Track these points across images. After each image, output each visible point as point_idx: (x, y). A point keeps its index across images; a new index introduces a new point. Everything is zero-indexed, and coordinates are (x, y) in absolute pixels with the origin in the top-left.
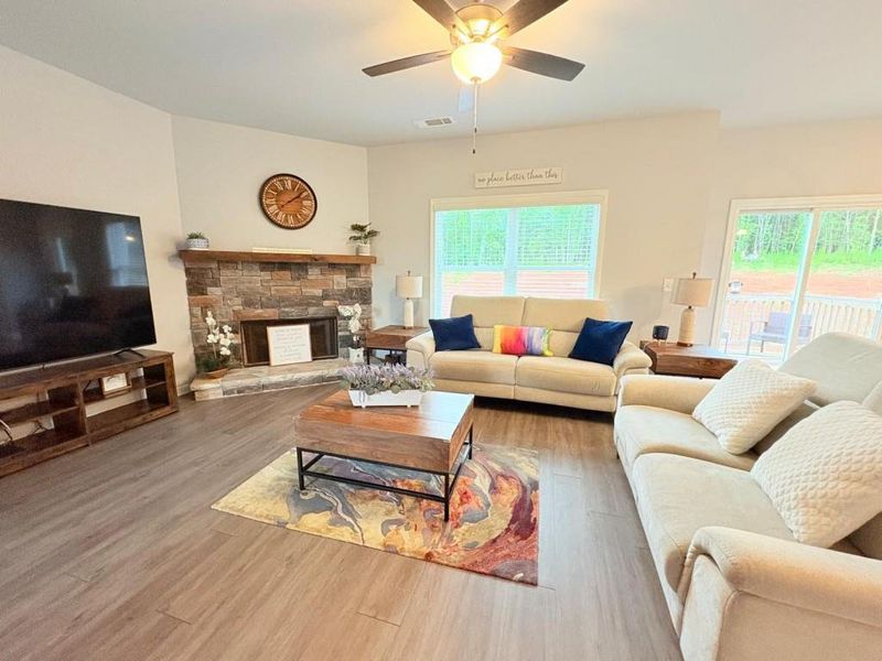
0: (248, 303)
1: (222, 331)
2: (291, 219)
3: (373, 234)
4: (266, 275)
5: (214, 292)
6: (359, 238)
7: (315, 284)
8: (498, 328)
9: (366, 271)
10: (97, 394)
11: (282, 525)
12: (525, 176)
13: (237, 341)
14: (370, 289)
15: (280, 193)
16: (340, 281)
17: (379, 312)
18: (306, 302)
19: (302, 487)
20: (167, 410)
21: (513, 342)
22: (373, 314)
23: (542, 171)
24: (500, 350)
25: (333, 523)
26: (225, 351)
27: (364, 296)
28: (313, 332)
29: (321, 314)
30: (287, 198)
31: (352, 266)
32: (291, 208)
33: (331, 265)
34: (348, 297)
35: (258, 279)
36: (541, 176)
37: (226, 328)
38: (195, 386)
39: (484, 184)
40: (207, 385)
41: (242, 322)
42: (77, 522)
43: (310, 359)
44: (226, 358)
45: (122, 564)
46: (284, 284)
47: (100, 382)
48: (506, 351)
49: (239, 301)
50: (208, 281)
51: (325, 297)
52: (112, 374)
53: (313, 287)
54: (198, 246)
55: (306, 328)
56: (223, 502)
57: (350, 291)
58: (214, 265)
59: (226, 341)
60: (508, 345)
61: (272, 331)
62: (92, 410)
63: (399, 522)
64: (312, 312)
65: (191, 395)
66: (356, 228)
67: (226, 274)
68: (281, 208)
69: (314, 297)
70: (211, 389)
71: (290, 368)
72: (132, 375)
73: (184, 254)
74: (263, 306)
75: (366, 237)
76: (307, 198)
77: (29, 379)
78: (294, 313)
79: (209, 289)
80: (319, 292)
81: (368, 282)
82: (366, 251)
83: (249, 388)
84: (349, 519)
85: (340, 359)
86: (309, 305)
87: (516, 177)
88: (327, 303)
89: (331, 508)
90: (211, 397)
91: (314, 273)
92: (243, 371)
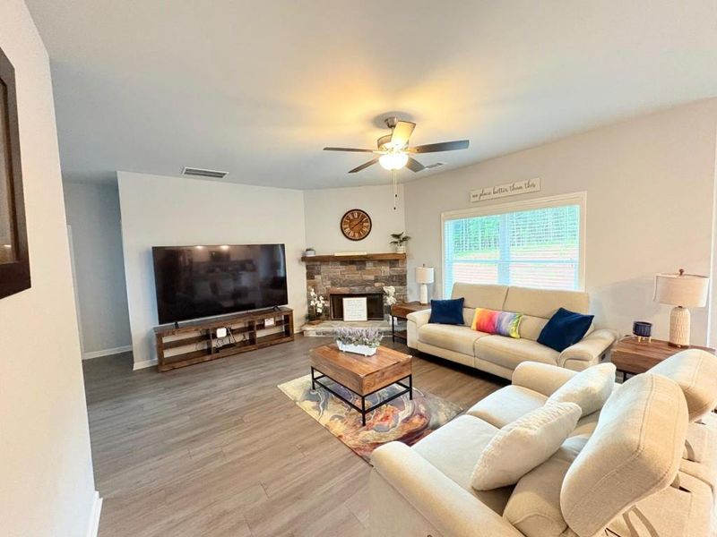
0: (333, 284)
1: (318, 299)
2: (357, 235)
3: (405, 239)
4: (343, 268)
5: (318, 278)
6: (396, 242)
7: (370, 272)
8: (478, 310)
9: (403, 263)
10: (262, 327)
11: (295, 401)
12: (509, 189)
13: (327, 305)
14: (405, 275)
15: (351, 221)
16: (386, 270)
17: (411, 291)
18: (365, 283)
19: (314, 388)
20: (288, 339)
21: (486, 323)
22: (408, 292)
23: (522, 184)
24: (475, 328)
25: (314, 408)
26: (320, 311)
27: (401, 280)
28: (369, 302)
29: (373, 291)
30: (355, 223)
31: (394, 260)
32: (357, 228)
33: (379, 260)
34: (390, 280)
35: (338, 271)
36: (521, 188)
37: (321, 298)
38: (304, 328)
39: (477, 199)
40: (309, 328)
41: (331, 295)
42: (238, 378)
43: (366, 319)
44: (320, 314)
45: (240, 397)
46: (352, 274)
47: (263, 320)
48: (481, 329)
49: (329, 282)
50: (315, 272)
51: (376, 280)
52: (269, 318)
53: (369, 274)
54: (310, 254)
55: (364, 300)
56: (282, 385)
57: (392, 277)
58: (318, 263)
59: (320, 305)
60: (482, 324)
61: (346, 300)
62: (260, 334)
63: (340, 418)
64: (368, 290)
65: (302, 333)
66: (395, 236)
67: (324, 268)
68: (351, 229)
69: (369, 281)
70: (311, 331)
71: (352, 324)
72: (277, 319)
73: (304, 259)
74: (341, 286)
75: (401, 241)
76: (366, 221)
77: (241, 316)
78: (357, 290)
79: (316, 276)
80: (372, 278)
81: (403, 271)
82: (401, 250)
83: (328, 333)
84: (322, 409)
85: (385, 321)
86: (367, 285)
87: (500, 191)
88: (377, 284)
89: (318, 401)
90: (311, 335)
91: (369, 266)
92: (327, 323)
